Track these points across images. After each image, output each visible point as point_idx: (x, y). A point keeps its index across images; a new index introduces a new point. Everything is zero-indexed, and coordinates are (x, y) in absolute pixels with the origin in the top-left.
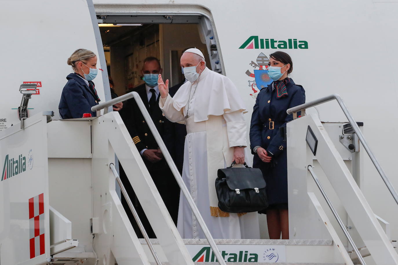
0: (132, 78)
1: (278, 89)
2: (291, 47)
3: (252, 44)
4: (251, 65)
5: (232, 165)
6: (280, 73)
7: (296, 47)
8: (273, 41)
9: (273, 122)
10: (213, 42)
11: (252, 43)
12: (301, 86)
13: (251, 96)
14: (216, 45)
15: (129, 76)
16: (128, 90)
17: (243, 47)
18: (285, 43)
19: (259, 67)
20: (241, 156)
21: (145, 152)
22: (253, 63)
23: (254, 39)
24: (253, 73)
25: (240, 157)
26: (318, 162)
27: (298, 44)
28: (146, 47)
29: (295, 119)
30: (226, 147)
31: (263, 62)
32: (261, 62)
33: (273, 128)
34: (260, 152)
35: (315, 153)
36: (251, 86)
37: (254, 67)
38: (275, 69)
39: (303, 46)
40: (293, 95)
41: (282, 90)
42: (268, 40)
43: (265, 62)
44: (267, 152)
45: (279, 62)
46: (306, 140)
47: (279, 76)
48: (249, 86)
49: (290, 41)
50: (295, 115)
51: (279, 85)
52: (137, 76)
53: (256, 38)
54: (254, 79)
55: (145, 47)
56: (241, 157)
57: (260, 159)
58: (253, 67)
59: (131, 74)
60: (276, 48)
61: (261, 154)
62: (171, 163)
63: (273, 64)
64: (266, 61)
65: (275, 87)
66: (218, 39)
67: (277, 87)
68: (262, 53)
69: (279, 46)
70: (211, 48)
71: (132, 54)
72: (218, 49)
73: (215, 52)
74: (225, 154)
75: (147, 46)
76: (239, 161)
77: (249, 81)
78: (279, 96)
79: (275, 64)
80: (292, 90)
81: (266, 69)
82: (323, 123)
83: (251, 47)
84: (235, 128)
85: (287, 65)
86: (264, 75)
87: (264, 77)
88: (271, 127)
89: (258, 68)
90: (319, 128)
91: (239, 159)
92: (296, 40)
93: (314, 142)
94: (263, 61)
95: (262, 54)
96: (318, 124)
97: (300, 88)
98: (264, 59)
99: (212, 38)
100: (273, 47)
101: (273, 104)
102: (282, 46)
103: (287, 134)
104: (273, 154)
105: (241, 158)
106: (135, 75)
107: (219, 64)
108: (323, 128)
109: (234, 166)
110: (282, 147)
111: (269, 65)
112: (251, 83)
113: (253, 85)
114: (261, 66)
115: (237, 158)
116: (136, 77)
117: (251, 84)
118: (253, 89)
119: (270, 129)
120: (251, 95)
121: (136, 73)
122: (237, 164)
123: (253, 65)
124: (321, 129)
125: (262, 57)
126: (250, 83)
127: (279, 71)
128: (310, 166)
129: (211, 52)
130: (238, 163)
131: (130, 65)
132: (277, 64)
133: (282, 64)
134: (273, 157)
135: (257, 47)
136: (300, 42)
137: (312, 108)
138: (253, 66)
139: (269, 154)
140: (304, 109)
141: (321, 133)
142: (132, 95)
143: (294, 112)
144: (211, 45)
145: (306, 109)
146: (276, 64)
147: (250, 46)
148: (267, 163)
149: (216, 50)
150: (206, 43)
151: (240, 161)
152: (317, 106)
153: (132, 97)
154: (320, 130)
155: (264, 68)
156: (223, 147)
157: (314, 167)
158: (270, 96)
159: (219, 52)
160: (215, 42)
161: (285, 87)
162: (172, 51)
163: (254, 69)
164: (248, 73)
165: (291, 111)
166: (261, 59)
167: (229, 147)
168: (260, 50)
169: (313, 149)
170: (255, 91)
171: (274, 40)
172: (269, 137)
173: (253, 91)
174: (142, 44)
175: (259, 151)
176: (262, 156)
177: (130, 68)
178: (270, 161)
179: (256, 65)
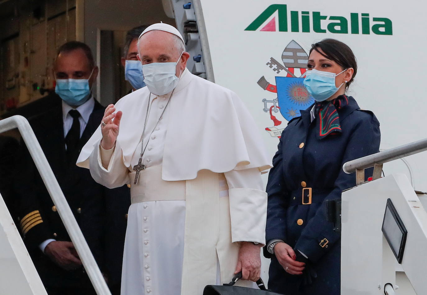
0: (14, 87)
1: (322, 119)
2: (355, 31)
3: (273, 21)
4: (269, 65)
5: (234, 280)
6: (333, 86)
7: (366, 31)
8: (317, 17)
9: (310, 189)
10: (189, 16)
11: (274, 19)
12: (370, 113)
13: (267, 132)
14: (195, 22)
15: (10, 81)
16: (5, 111)
17: (253, 27)
18: (343, 21)
19: (286, 70)
20: (255, 264)
21: (50, 247)
22: (273, 61)
23: (277, 11)
24: (273, 82)
25: (253, 264)
26: (408, 278)
27: (372, 23)
28: (46, 21)
29: (361, 183)
30: (224, 241)
31: (296, 61)
32: (292, 61)
33: (310, 202)
34: (281, 252)
35: (400, 258)
36: (269, 112)
37: (277, 71)
38: (323, 77)
39: (382, 29)
40: (353, 131)
41: (331, 119)
42: (308, 13)
43: (300, 61)
44: (296, 252)
45: (333, 62)
46: (383, 230)
47: (331, 92)
48: (265, 110)
49: (354, 16)
50: (360, 176)
51: (324, 110)
52: (27, 82)
53: (282, 9)
54: (274, 96)
55: (44, 21)
56: (255, 267)
57: (282, 267)
58: (274, 70)
59: (14, 79)
60: (324, 31)
61: (283, 257)
62: (92, 270)
63: (320, 65)
64: (301, 58)
65: (317, 114)
66: (201, 10)
67: (321, 114)
68: (293, 40)
69: (331, 28)
70: (185, 26)
71: (16, 35)
72: (200, 29)
73: (193, 36)
74: (222, 255)
75: (49, 19)
76: (249, 273)
77: (264, 100)
78: (323, 134)
79: (324, 66)
80: (351, 122)
81: (302, 76)
82: (419, 195)
83: (271, 28)
84: (250, 202)
85: (348, 71)
86: (296, 88)
87: (297, 93)
88: (306, 200)
89: (283, 73)
90: (411, 205)
91: (251, 269)
92: (368, 15)
93: (400, 234)
94: (296, 58)
95: (293, 42)
96: (410, 195)
97: (367, 116)
98: (299, 54)
99: (188, 7)
100: (318, 29)
101: (310, 150)
102: (338, 28)
103: (343, 215)
104: (307, 258)
105: (254, 269)
106: (22, 81)
107: (201, 63)
108: (419, 204)
109: (239, 284)
110: (325, 241)
111: (310, 66)
112: (269, 105)
113: (273, 108)
114: (291, 69)
115: (247, 268)
116: (24, 85)
117: (269, 107)
118: (273, 118)
119: (303, 204)
120: (267, 129)
121: (23, 77)
122: (244, 279)
123: (275, 66)
124: (414, 207)
125: (295, 51)
126: (265, 105)
127: (331, 82)
128: (389, 286)
129: (185, 35)
130: (247, 278)
131: (12, 58)
132: (329, 65)
133: (339, 68)
134: (309, 264)
135: (283, 28)
136: (375, 19)
137: (397, 162)
138: (273, 68)
139: (298, 257)
140: (380, 163)
141: (415, 215)
142: (13, 122)
143: (359, 169)
144: (186, 21)
145: (384, 164)
146: (326, 66)
147: (268, 25)
148: (296, 275)
149: (197, 32)
150: (175, 16)
151: (252, 273)
152: (408, 159)
153: (14, 127)
154: (413, 210)
155: (297, 73)
156: (218, 240)
157: (398, 287)
158: (304, 135)
159: (202, 36)
160: (194, 15)
161: (337, 114)
162: (102, 32)
163: (275, 74)
164: (262, 82)
165: (353, 167)
166: (291, 54)
167: (231, 242)
168: (289, 36)
169: (397, 248)
170: (277, 123)
171: (321, 15)
172: (300, 222)
173: (272, 122)
174: (38, 14)
175: (278, 250)
176: (284, 260)
177: (12, 65)
178: (302, 271)
179: (280, 67)
